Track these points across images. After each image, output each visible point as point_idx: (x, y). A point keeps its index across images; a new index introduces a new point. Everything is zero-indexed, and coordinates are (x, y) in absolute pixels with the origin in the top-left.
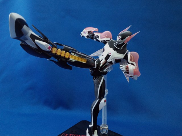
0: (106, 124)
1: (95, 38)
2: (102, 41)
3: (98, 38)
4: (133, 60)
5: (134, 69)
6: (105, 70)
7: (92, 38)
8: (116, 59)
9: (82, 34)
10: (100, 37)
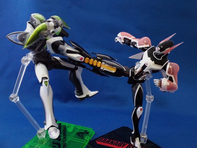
0: (145, 133)
1: (132, 45)
2: (140, 48)
3: (135, 45)
4: (171, 73)
5: (167, 86)
6: (140, 79)
7: (129, 45)
8: (153, 70)
9: (116, 40)
10: (139, 43)
